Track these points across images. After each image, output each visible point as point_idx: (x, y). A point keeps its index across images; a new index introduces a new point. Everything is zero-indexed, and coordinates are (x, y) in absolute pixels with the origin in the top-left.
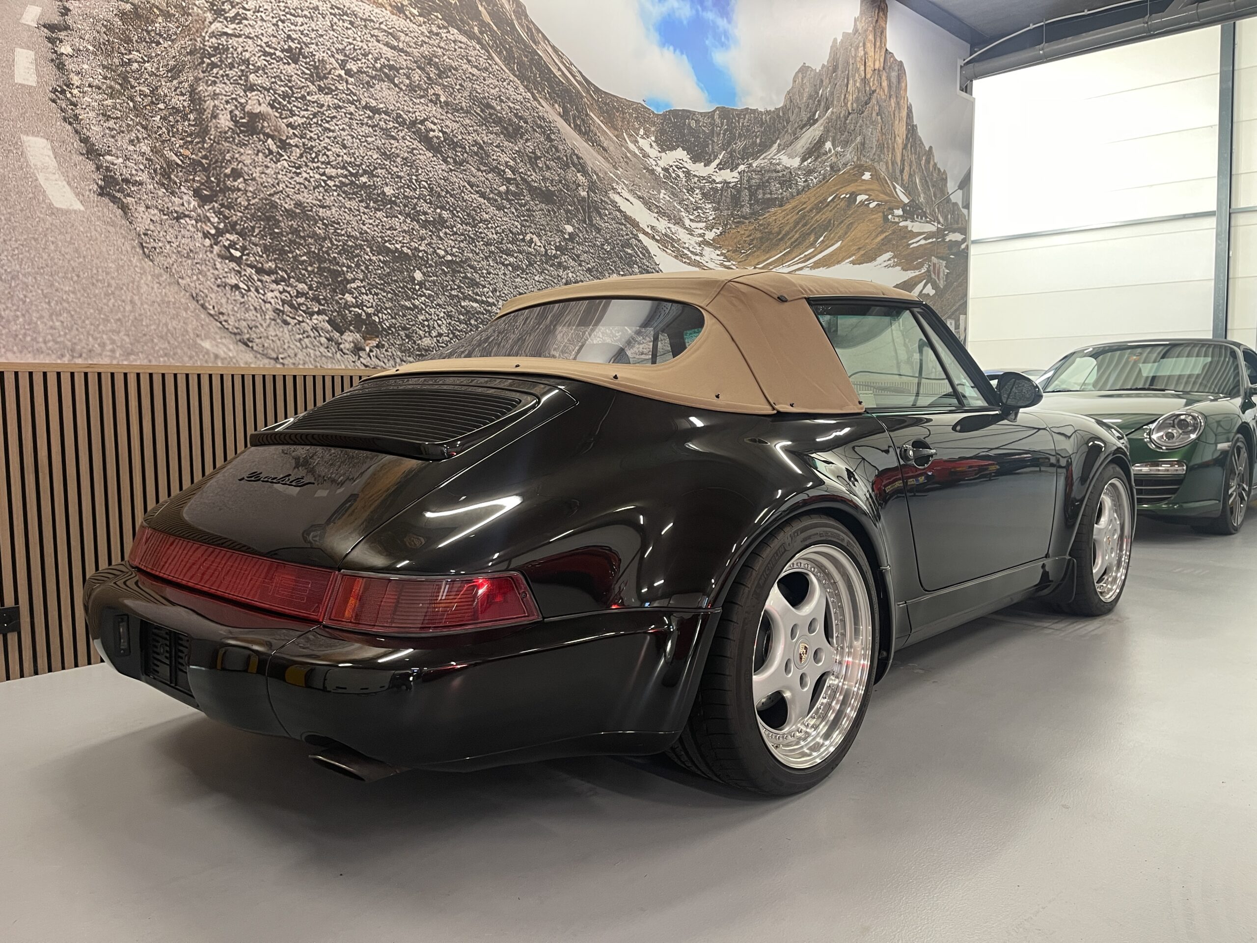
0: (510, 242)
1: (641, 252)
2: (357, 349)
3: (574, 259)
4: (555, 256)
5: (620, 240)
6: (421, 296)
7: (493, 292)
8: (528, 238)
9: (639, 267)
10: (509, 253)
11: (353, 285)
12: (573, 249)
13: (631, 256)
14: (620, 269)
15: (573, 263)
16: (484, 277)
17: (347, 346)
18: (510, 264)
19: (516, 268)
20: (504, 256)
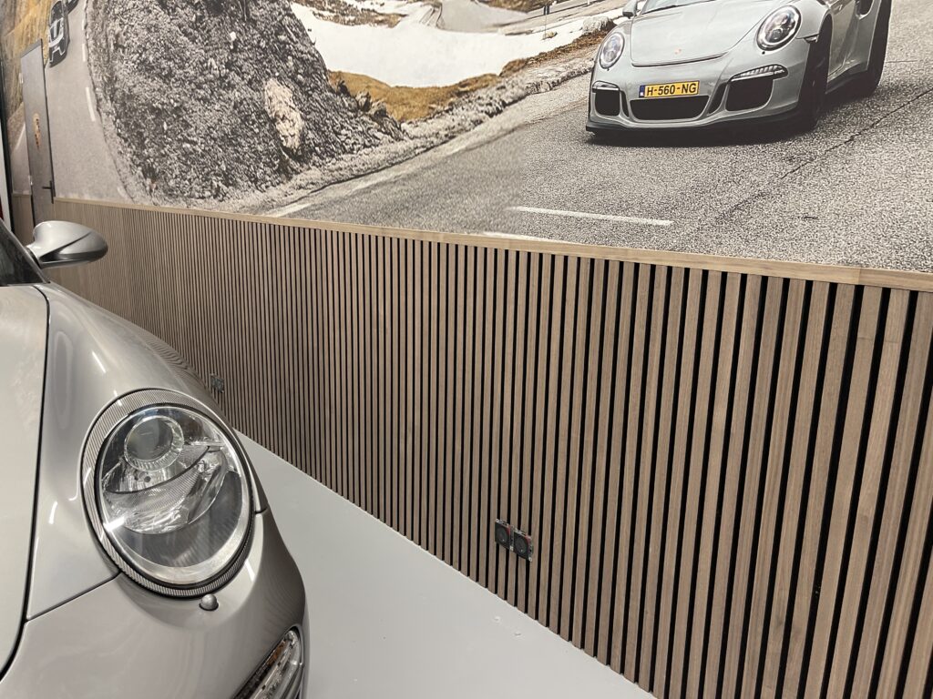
0: (201, 74)
1: (295, 33)
2: (151, 191)
3: (238, 74)
4: (226, 77)
5: (274, 26)
6: (167, 143)
7: (196, 130)
8: (209, 64)
9: (294, 57)
10: (200, 88)
11: (146, 142)
12: (236, 61)
13: (285, 43)
14: (275, 70)
15: (238, 79)
16: (190, 117)
17: (148, 188)
18: (202, 99)
19: (205, 100)
20: (199, 91)
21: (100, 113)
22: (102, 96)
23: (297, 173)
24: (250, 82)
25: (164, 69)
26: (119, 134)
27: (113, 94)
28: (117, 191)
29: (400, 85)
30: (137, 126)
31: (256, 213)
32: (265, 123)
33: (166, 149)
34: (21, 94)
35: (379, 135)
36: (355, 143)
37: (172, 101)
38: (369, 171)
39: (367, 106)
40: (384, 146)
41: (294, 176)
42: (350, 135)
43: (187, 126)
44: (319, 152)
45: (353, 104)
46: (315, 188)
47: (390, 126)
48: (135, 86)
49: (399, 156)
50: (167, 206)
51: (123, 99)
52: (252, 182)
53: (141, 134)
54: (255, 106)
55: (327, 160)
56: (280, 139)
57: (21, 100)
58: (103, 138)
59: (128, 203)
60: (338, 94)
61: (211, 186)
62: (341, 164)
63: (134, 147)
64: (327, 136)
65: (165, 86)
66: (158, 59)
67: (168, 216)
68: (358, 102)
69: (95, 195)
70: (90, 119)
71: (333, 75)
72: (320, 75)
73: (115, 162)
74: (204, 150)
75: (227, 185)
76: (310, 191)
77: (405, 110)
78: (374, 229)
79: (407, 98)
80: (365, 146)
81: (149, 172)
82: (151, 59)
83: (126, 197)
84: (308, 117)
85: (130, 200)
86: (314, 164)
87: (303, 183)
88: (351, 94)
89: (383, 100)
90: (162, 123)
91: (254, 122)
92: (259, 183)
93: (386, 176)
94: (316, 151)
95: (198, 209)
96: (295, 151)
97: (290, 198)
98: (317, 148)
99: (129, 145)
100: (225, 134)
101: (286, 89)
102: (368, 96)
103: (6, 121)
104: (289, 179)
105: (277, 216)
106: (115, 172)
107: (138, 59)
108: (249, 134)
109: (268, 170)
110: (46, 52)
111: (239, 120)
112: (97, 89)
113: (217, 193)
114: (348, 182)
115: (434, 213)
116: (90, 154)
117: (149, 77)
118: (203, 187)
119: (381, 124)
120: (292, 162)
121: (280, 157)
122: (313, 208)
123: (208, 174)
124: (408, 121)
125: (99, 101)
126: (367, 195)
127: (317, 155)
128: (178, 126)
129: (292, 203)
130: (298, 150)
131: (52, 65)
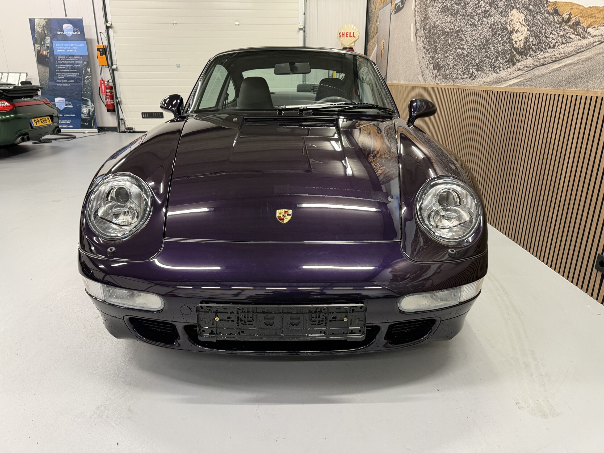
21: (416, 38)
22: (419, 28)
23: (519, 62)
24: (501, 13)
25: (455, 10)
26: (424, 48)
27: (425, 26)
28: (418, 78)
29: (591, 6)
30: (435, 42)
31: (491, 85)
32: (506, 35)
33: (448, 54)
34: (377, 30)
35: (573, 36)
36: (557, 42)
37: (456, 27)
38: (563, 58)
39: (569, 19)
40: (574, 43)
41: (517, 64)
42: (555, 38)
43: (462, 40)
44: (534, 48)
45: (560, 20)
46: (528, 69)
47: (581, 31)
48: (437, 21)
49: (583, 48)
50: (443, 84)
51: (430, 28)
52: (492, 68)
53: (436, 46)
54: (502, 25)
55: (538, 53)
56: (513, 43)
57: (377, 33)
58: (416, 50)
59: (423, 83)
60: (552, 14)
61: (469, 72)
62: (546, 55)
63: (431, 54)
64: (540, 40)
65: (454, 19)
66: (452, 5)
67: (443, 90)
68: (563, 18)
69: (407, 81)
70: (411, 41)
71: (551, 4)
72: (543, 5)
73: (420, 63)
74: (468, 53)
75: (477, 71)
76: (524, 71)
77: (592, 20)
78: (559, 91)
79: (595, 13)
80: (563, 43)
81: (437, 67)
82: (449, 5)
83: (423, 80)
84: (531, 29)
85: (424, 82)
86: (530, 56)
87: (521, 67)
88: (560, 14)
89: (579, 16)
90: (448, 40)
91: (499, 35)
92: (495, 69)
93: (572, 60)
94: (532, 48)
95: (460, 85)
96: (520, 49)
97: (512, 76)
98: (533, 47)
99: (429, 53)
100: (482, 43)
101: (522, 14)
102: (570, 14)
103: (367, 44)
104: (514, 65)
105: (502, 86)
106: (419, 68)
107: (442, 5)
108: (495, 42)
109: (502, 61)
110: (393, 6)
111: (491, 34)
112: (417, 24)
113: (472, 76)
114: (548, 65)
115: (598, 80)
116: (408, 59)
117: (446, 15)
118: (464, 73)
119: (575, 30)
120: (517, 56)
121: (511, 53)
122: (524, 81)
123: (468, 66)
124: (593, 26)
125: (417, 30)
126: (558, 72)
127: (533, 50)
128: (456, 41)
129: (512, 79)
130: (522, 49)
131: (396, 13)
